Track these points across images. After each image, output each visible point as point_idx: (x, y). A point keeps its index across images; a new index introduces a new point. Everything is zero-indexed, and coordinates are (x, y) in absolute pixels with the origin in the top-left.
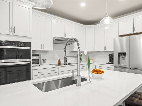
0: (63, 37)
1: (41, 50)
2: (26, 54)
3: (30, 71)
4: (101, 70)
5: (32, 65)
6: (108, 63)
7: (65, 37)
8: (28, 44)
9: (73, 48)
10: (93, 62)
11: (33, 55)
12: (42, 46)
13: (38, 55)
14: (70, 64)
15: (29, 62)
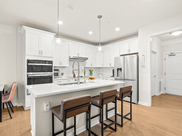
0: (77, 56)
1: (60, 66)
2: (50, 69)
3: (52, 81)
4: (94, 78)
5: (53, 77)
6: (112, 76)
7: (78, 56)
8: (51, 62)
9: (85, 65)
10: (102, 75)
11: (54, 70)
12: (61, 63)
13: (58, 70)
14: (82, 77)
15: (51, 75)
